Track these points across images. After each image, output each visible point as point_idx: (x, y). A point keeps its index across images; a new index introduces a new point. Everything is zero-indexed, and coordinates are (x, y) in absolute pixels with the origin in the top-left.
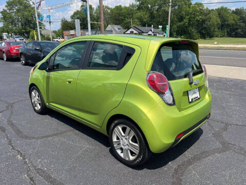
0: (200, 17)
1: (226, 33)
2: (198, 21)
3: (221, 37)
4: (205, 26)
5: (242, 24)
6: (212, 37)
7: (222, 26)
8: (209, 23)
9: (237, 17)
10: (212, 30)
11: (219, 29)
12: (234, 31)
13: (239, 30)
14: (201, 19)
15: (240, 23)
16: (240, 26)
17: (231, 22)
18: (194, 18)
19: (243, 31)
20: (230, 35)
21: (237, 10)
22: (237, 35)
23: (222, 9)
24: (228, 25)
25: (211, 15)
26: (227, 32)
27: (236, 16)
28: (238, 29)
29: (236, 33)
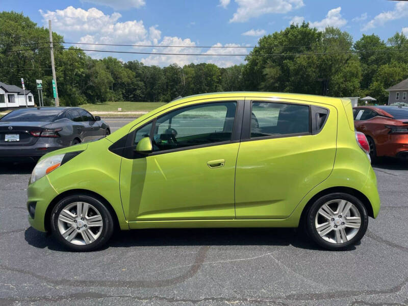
0: (82, 70)
1: (122, 96)
2: (80, 76)
3: (115, 101)
4: (91, 84)
5: (139, 83)
6: (105, 101)
7: (114, 84)
8: (96, 81)
9: (132, 74)
10: (103, 90)
11: (110, 89)
12: (131, 93)
13: (138, 92)
14: (83, 73)
15: (137, 81)
16: (138, 85)
17: (125, 80)
18: (72, 70)
19: (143, 93)
20: (127, 98)
21: (130, 63)
22: (136, 99)
23: (110, 60)
24: (122, 84)
25: (97, 68)
26: (123, 94)
27: (130, 71)
28: (135, 90)
29: (134, 95)
